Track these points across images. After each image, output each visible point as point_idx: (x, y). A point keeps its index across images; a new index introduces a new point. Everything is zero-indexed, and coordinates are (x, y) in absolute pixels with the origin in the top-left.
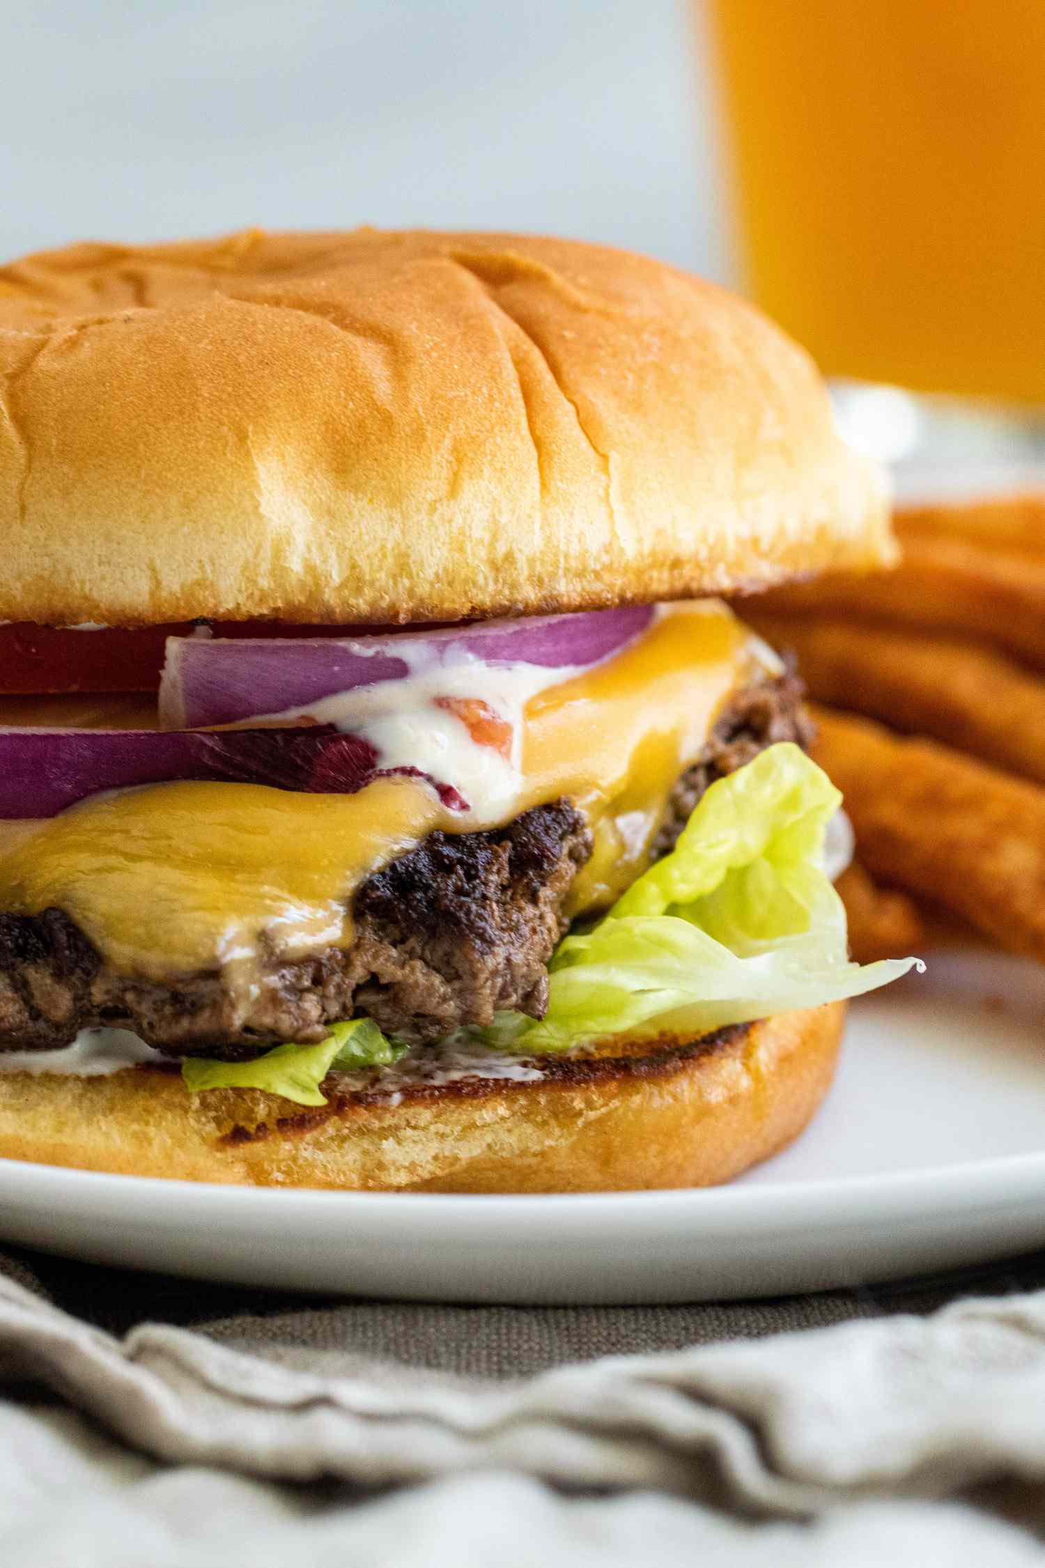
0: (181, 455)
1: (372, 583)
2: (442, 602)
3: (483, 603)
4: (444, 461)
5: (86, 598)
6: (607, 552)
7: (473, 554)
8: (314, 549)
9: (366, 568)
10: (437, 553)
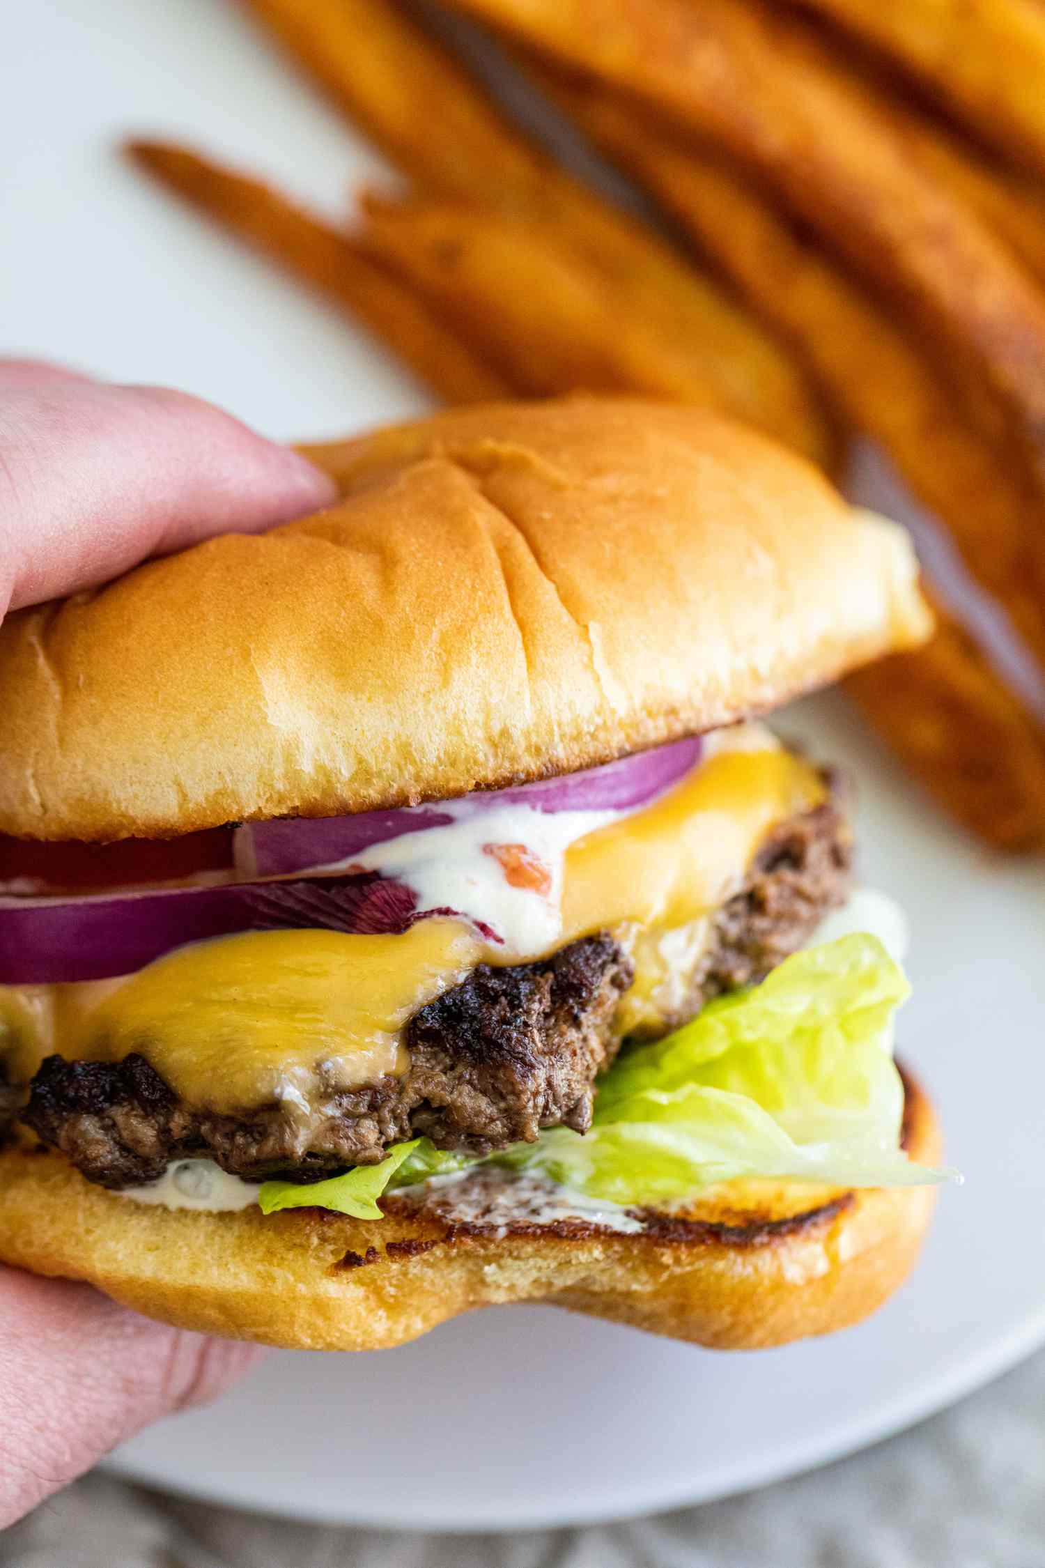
0: (193, 678)
1: (379, 774)
2: (448, 781)
3: (485, 778)
4: (433, 654)
5: (123, 815)
6: (599, 713)
7: (470, 735)
8: (322, 751)
9: (372, 761)
10: (436, 739)
